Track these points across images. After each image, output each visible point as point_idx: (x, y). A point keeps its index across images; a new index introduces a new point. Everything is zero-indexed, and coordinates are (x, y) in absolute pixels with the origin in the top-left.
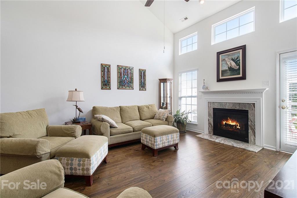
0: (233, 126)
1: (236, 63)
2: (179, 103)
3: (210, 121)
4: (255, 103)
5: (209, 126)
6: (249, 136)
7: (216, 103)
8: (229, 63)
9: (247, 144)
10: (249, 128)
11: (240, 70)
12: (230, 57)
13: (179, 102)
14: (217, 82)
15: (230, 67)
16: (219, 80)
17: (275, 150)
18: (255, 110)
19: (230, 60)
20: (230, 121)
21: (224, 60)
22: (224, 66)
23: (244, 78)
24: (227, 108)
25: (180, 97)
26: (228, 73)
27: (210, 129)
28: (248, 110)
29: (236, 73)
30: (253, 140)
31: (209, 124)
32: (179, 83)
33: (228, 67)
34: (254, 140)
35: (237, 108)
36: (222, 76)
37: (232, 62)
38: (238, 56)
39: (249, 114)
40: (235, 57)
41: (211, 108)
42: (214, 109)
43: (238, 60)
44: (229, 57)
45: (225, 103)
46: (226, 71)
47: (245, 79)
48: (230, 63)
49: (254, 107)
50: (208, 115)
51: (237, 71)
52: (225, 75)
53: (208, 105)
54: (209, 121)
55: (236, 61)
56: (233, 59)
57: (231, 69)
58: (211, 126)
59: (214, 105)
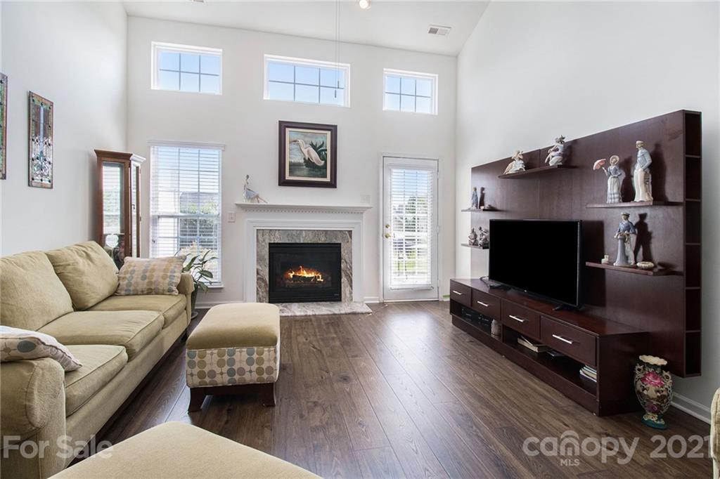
0: (309, 279)
1: (319, 153)
2: (151, 234)
3: (261, 273)
4: (351, 231)
5: (259, 286)
6: (342, 289)
7: (277, 232)
8: (305, 151)
9: (339, 303)
10: (343, 274)
11: (326, 168)
12: (309, 140)
13: (151, 231)
14: (279, 185)
15: (307, 159)
16: (283, 182)
17: (378, 302)
18: (351, 242)
19: (307, 145)
20: (305, 272)
21: (295, 141)
22: (296, 155)
23: (332, 184)
24: (302, 242)
25: (153, 216)
26: (303, 169)
27: (261, 293)
28: (340, 244)
29: (319, 173)
30: (348, 295)
31: (258, 280)
32: (151, 174)
33: (305, 159)
34: (351, 293)
35: (323, 240)
36: (291, 173)
37: (311, 149)
38: (323, 143)
39: (342, 250)
40: (318, 141)
41: (263, 244)
42: (272, 246)
43: (322, 148)
44: (307, 139)
45: (297, 230)
46: (299, 165)
47: (336, 187)
48: (308, 151)
49: (351, 237)
50: (256, 259)
51: (321, 170)
52: (298, 173)
53: (257, 236)
54: (258, 273)
55: (319, 149)
56: (314, 144)
57: (309, 163)
58: (263, 284)
59: (272, 237)
